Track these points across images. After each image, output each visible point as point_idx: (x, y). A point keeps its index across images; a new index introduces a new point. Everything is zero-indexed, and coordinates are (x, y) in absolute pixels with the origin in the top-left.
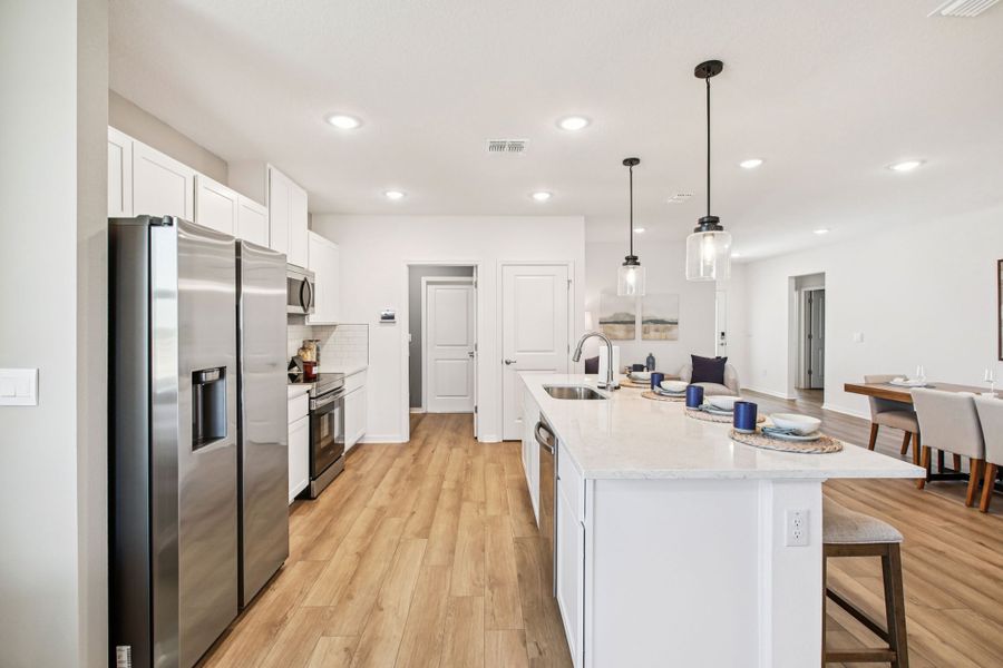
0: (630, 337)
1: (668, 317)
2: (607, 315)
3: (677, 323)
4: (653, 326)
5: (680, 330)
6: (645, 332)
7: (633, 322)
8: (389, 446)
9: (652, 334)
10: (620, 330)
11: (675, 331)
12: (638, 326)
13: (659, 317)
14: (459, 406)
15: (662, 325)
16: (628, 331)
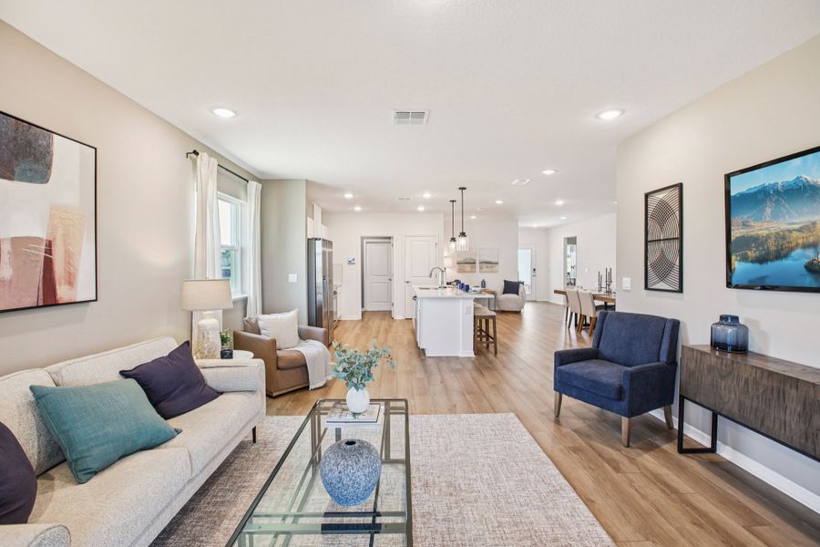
0: (473, 271)
1: (493, 260)
2: (461, 259)
3: (497, 263)
4: (485, 265)
5: (500, 267)
6: (481, 268)
7: (475, 263)
8: (352, 321)
9: (485, 269)
10: (468, 267)
11: (497, 267)
12: (478, 265)
13: (489, 260)
14: (385, 307)
15: (490, 264)
16: (472, 268)
